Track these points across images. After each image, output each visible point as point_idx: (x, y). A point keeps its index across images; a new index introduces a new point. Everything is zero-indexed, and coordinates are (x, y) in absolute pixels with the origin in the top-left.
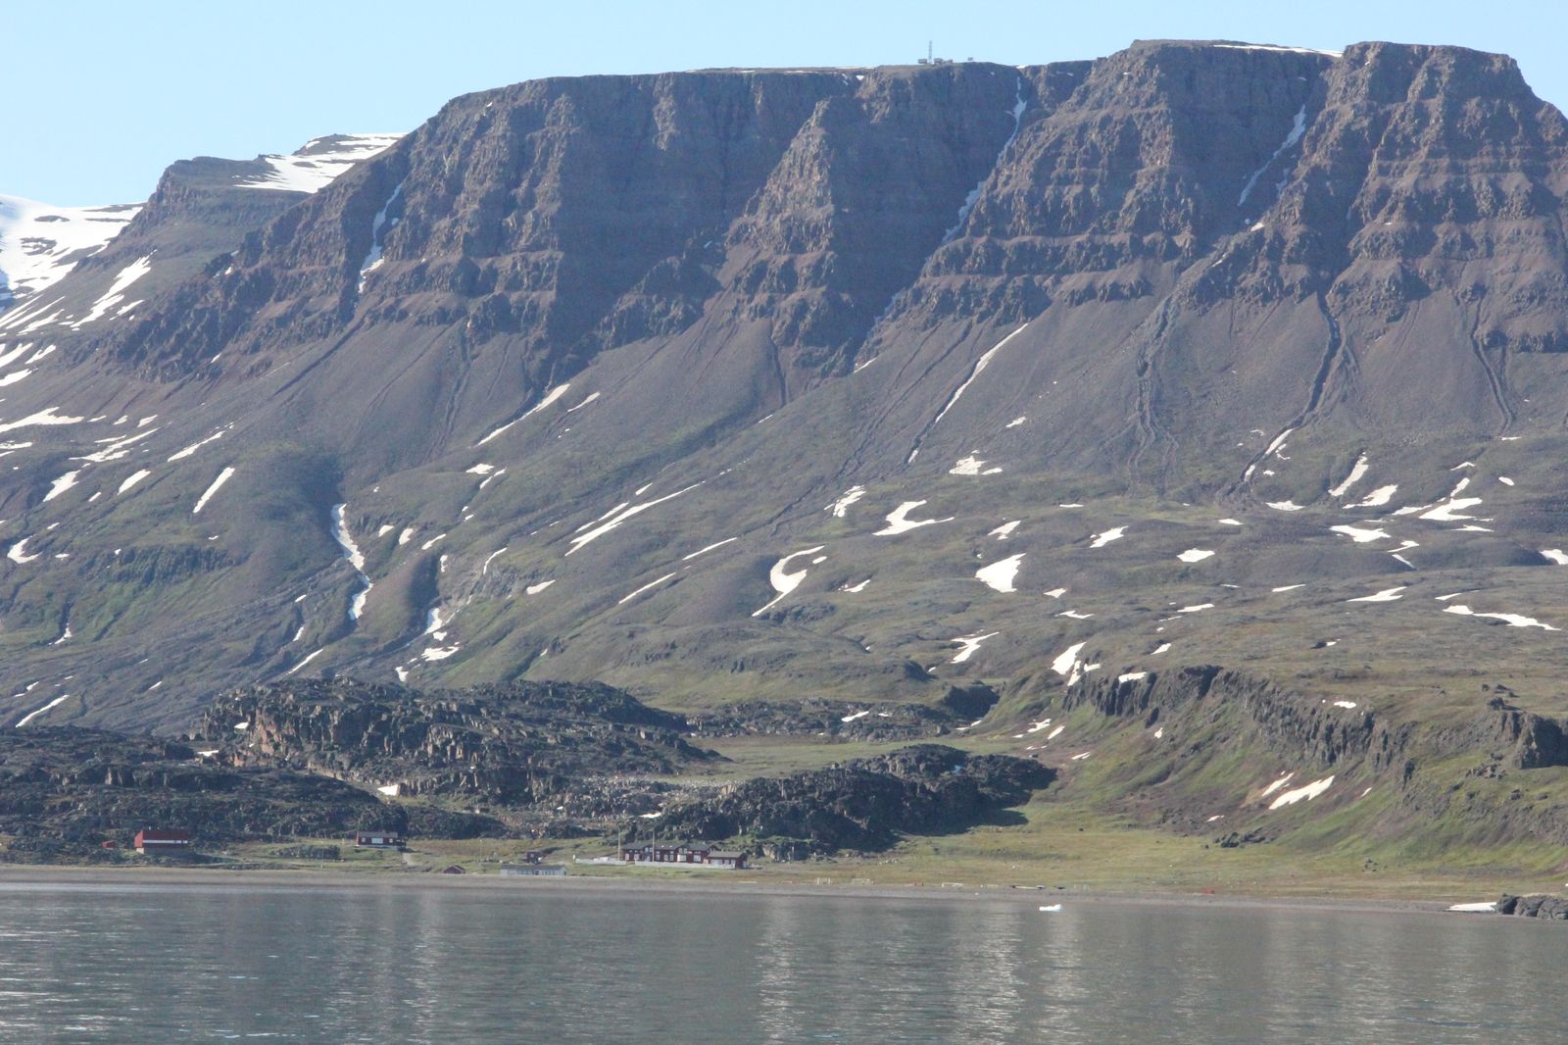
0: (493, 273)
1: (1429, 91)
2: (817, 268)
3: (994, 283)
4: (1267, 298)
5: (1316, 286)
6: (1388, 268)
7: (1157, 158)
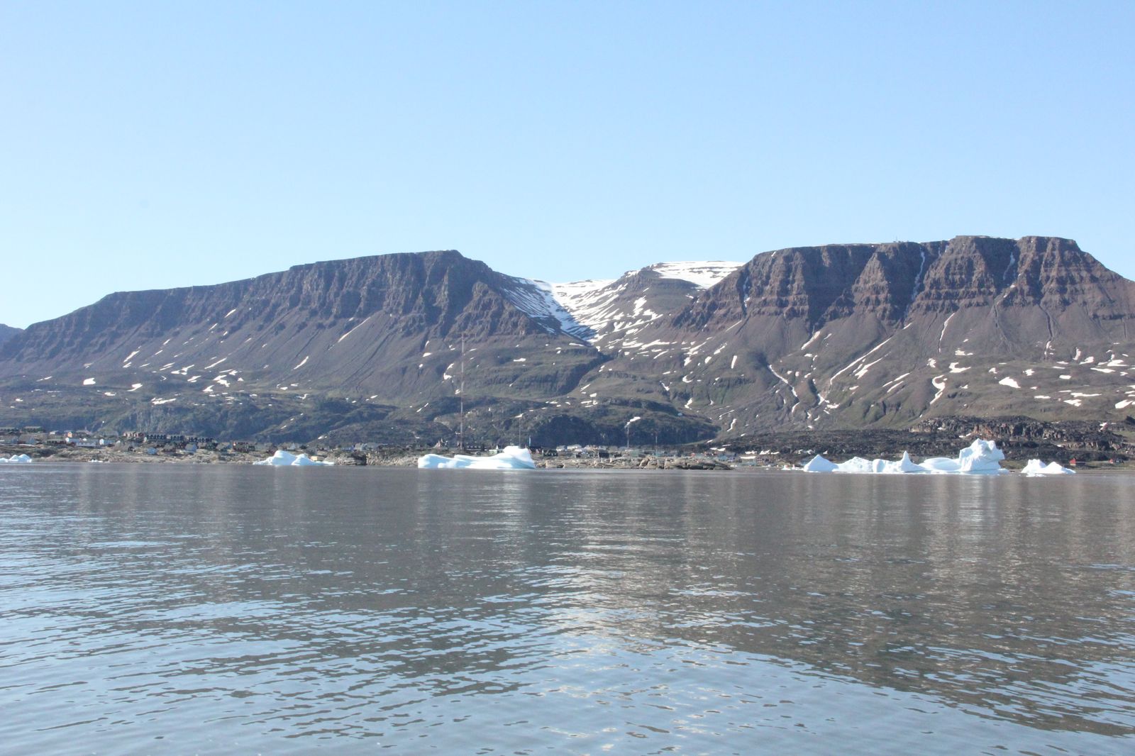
0: (787, 301)
1: (1053, 249)
2: (886, 299)
3: (941, 302)
4: (1023, 306)
5: (1037, 302)
6: (1057, 298)
7: (980, 268)
